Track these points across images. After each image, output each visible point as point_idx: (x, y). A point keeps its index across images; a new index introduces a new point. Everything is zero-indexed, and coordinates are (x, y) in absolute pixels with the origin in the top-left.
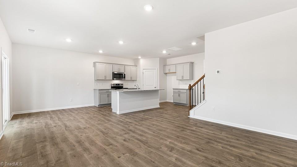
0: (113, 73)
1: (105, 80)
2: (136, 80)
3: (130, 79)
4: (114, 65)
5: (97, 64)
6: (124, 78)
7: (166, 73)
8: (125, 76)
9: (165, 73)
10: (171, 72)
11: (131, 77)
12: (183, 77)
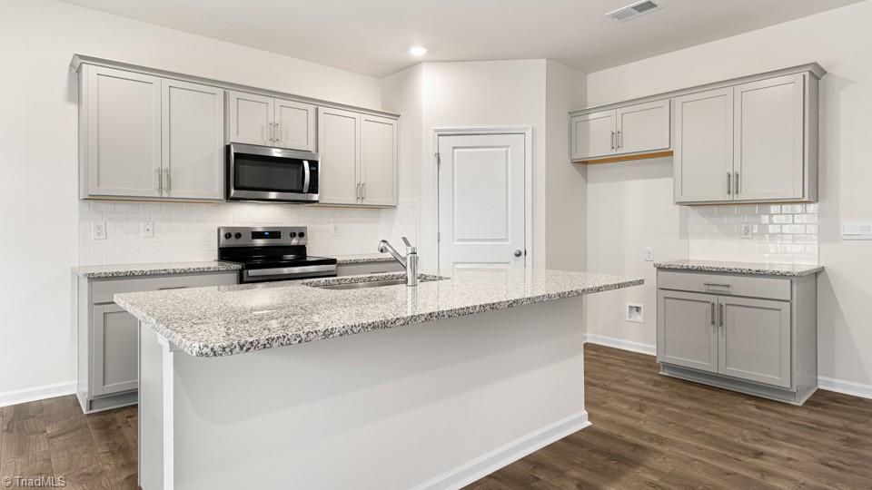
0: (228, 148)
1: (163, 199)
2: (395, 207)
3: (352, 200)
4: (233, 95)
5: (89, 71)
6: (314, 188)
7: (586, 163)
8: (314, 174)
9: (580, 156)
10: (629, 147)
11: (360, 187)
12: (734, 181)
